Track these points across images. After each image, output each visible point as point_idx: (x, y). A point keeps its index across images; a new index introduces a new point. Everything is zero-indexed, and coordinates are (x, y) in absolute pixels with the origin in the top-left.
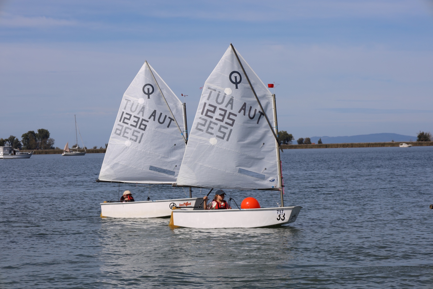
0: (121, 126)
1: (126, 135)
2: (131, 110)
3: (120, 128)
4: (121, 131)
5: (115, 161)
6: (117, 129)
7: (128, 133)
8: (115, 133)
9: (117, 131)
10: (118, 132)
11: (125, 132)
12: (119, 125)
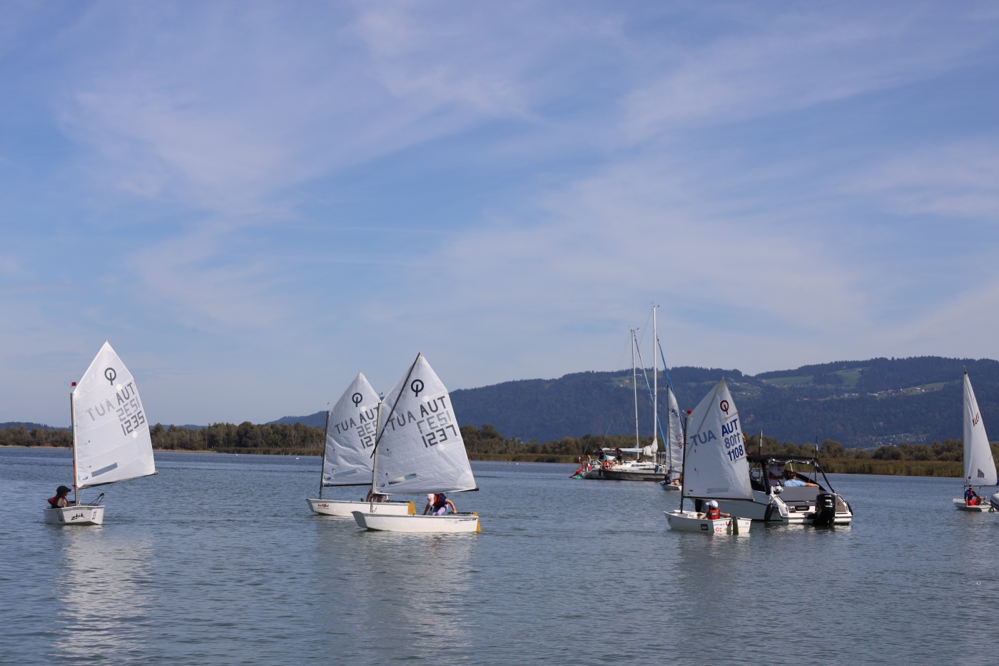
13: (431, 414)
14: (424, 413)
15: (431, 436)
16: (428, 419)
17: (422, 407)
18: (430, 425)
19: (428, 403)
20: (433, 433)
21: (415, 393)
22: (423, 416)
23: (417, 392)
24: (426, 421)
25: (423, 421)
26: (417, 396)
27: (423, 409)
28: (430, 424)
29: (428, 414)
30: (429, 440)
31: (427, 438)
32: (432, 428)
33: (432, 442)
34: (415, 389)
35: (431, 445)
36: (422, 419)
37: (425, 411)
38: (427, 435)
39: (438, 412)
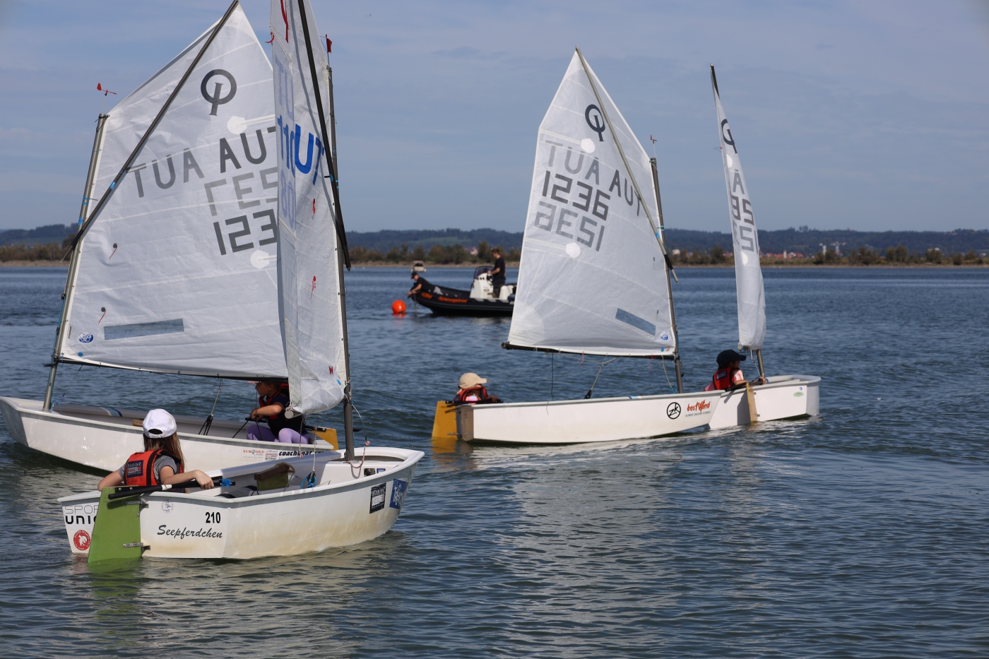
0: (549, 206)
1: (564, 228)
2: (568, 169)
3: (548, 211)
4: (551, 218)
5: (545, 295)
6: (540, 215)
7: (569, 224)
8: (537, 222)
9: (541, 218)
10: (544, 221)
11: (561, 222)
12: (541, 203)
13: (247, 166)
14: (229, 162)
15: (239, 227)
16: (236, 180)
17: (224, 143)
18: (239, 197)
19: (243, 136)
20: (243, 219)
21: (210, 105)
22: (223, 169)
23: (215, 101)
24: (230, 186)
25: (223, 182)
26: (214, 112)
27: (226, 152)
28: (239, 192)
29: (238, 166)
30: (233, 236)
31: (226, 231)
32: (243, 205)
33: (240, 241)
34: (211, 92)
35: (236, 248)
36: (220, 176)
37: (231, 156)
38: (229, 222)
39: (262, 166)
